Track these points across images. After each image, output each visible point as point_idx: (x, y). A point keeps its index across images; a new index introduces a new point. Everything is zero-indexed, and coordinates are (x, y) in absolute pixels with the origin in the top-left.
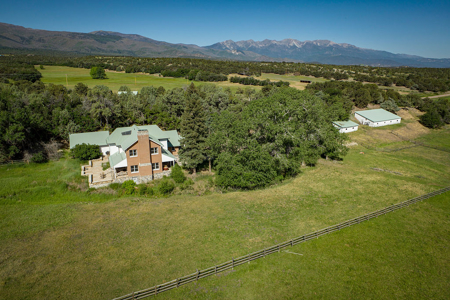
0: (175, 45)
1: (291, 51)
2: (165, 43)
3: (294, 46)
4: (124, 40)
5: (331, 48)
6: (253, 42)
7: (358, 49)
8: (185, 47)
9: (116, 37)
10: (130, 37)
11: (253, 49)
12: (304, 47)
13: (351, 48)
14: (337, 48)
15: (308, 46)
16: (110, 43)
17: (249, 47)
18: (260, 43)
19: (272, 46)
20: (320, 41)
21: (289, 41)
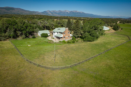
0: (32, 12)
1: (66, 14)
2: (29, 11)
3: (67, 12)
4: (15, 10)
5: (78, 13)
6: (56, 11)
7: (85, 13)
8: (35, 12)
9: (13, 9)
10: (17, 9)
11: (56, 13)
12: (70, 12)
13: (83, 13)
14: (79, 13)
15: (71, 12)
16: (11, 11)
17: (55, 12)
18: (58, 11)
19: (61, 12)
20: (75, 11)
21: (66, 11)
